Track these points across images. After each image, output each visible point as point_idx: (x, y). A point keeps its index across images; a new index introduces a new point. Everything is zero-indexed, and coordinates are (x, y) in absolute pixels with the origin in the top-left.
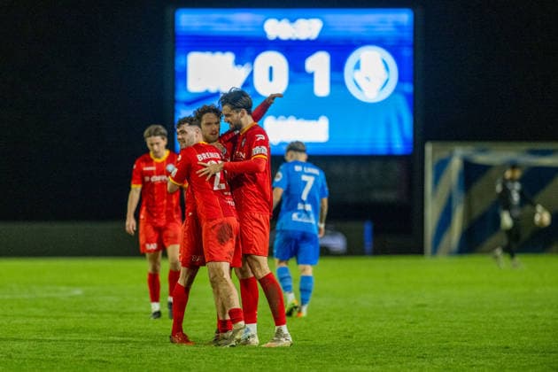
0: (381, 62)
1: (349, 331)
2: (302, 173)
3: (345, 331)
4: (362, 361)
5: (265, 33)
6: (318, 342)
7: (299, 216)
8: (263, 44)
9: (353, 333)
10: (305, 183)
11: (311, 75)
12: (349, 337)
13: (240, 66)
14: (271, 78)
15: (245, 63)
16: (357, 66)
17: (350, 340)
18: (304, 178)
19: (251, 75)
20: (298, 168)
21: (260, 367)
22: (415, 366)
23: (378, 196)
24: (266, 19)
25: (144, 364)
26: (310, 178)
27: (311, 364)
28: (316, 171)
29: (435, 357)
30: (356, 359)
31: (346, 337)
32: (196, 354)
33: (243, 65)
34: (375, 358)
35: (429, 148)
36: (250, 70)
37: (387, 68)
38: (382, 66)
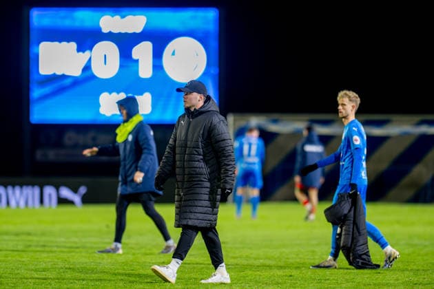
11: (137, 62)
13: (81, 53)
15: (86, 49)
19: (90, 60)
24: (103, 16)
33: (84, 52)
35: (231, 118)
36: (89, 57)
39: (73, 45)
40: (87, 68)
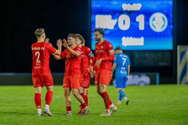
0: (162, 18)
1: (151, 110)
2: (122, 57)
3: (150, 110)
4: (155, 120)
5: (122, 8)
6: (140, 114)
7: (122, 72)
8: (121, 12)
9: (152, 111)
10: (124, 60)
11: (138, 23)
12: (151, 112)
13: (113, 20)
14: (124, 24)
15: (115, 18)
16: (154, 20)
17: (151, 113)
18: (123, 59)
19: (117, 22)
20: (121, 55)
21: (121, 122)
22: (174, 122)
23: (161, 64)
24: (123, 3)
25: (81, 122)
26: (125, 59)
27: (138, 122)
28: (126, 56)
29: (180, 119)
30: (153, 120)
31: (150, 112)
32: (98, 118)
33: (114, 19)
34: (160, 120)
35: (178, 47)
36: (117, 21)
37: (164, 20)
38: (162, 20)
39: (110, 16)
40: (117, 26)
